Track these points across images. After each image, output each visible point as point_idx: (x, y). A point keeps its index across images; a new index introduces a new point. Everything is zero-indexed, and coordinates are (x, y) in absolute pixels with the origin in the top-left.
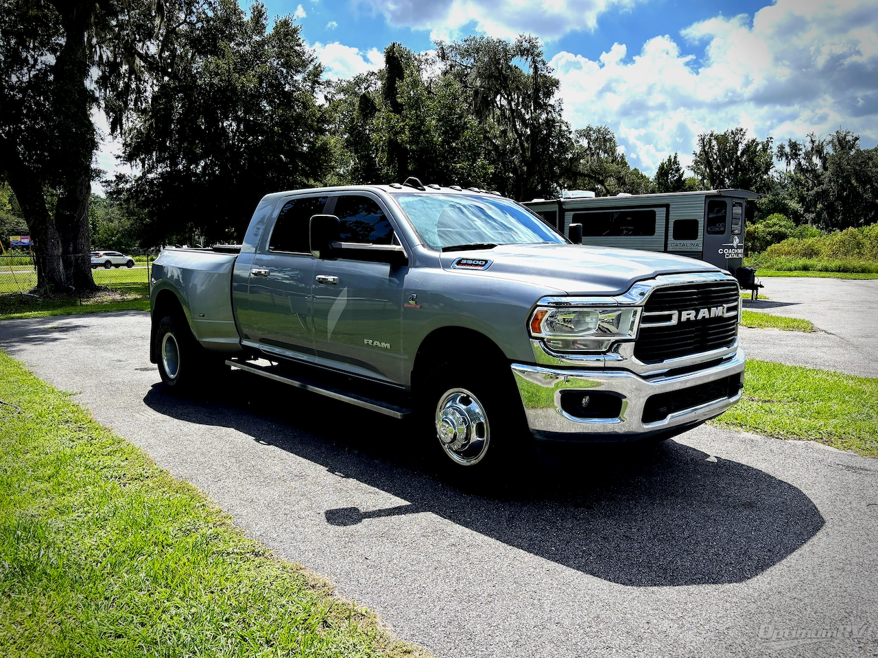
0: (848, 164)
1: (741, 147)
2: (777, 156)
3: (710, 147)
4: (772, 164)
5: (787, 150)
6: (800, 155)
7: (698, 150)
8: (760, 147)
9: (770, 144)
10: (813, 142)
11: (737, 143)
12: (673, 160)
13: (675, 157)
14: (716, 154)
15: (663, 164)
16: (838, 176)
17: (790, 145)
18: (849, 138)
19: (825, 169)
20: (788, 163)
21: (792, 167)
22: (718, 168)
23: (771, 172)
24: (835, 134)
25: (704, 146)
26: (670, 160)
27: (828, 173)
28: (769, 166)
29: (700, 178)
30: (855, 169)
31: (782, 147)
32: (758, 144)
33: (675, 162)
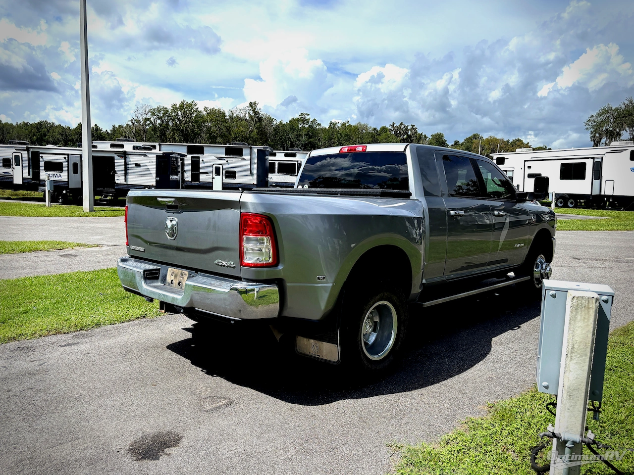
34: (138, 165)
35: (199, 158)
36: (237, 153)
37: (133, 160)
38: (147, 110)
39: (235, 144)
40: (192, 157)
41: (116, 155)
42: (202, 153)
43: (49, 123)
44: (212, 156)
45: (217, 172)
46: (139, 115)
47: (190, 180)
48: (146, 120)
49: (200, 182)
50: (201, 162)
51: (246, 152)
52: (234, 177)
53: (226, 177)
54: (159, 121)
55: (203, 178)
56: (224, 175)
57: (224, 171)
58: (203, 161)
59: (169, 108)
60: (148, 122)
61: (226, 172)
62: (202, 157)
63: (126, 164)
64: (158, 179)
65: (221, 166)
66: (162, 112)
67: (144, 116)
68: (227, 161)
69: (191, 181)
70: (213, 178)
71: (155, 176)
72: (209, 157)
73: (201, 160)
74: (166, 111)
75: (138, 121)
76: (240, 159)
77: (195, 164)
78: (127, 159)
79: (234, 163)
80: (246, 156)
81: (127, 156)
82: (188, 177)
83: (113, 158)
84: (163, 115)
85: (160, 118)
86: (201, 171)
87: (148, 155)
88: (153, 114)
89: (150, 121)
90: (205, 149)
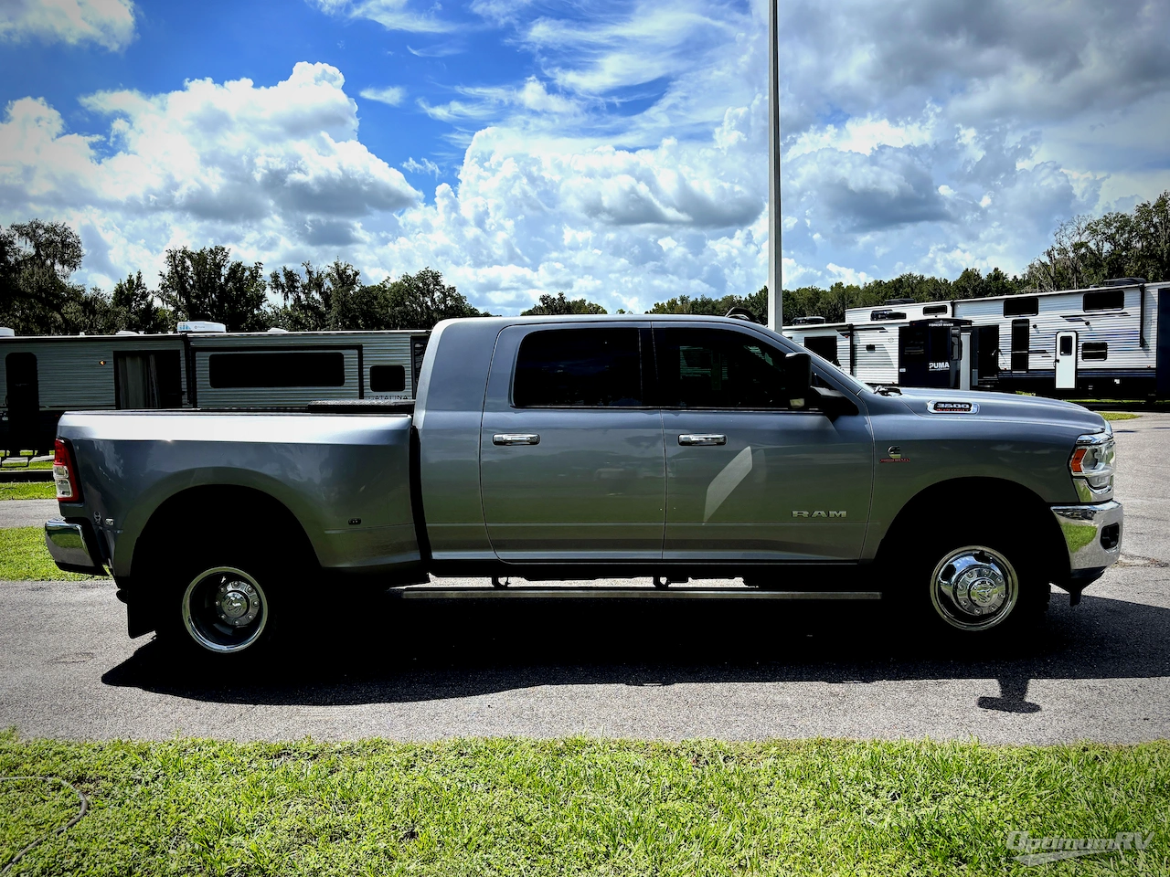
0: (354, 303)
1: (225, 271)
2: (272, 288)
3: (183, 268)
4: (263, 296)
5: (283, 280)
6: (298, 288)
7: (167, 270)
8: (247, 273)
9: (260, 271)
10: (310, 273)
11: (219, 266)
12: (136, 282)
13: (139, 278)
14: (191, 278)
15: (120, 286)
16: (345, 316)
17: (285, 275)
18: (349, 272)
19: (328, 305)
20: (286, 297)
21: (290, 302)
22: (197, 297)
23: (264, 306)
24: (334, 266)
25: (176, 266)
26: (130, 281)
27: (333, 313)
28: (260, 298)
29: (172, 309)
30: (362, 309)
31: (275, 276)
32: (244, 269)
33: (139, 285)
34: (871, 348)
35: (1027, 321)
36: (1112, 301)
37: (864, 339)
38: (1083, 225)
39: (1111, 284)
40: (1014, 322)
41: (838, 333)
42: (1035, 311)
43: (916, 278)
44: (1056, 315)
45: (1066, 346)
46: (1065, 239)
47: (1009, 368)
48: (1078, 246)
49: (1028, 370)
50: (1032, 330)
51: (1131, 298)
52: (1104, 356)
53: (1085, 356)
54: (1107, 247)
55: (1035, 362)
56: (1080, 353)
57: (1080, 345)
58: (1035, 326)
59: (1131, 212)
60: (1083, 250)
61: (1086, 346)
62: (1032, 319)
63: (853, 348)
64: (904, 370)
65: (1073, 335)
66: (1115, 225)
67: (1076, 239)
68: (1087, 324)
69: (1012, 370)
70: (1057, 361)
71: (897, 366)
72: (1051, 317)
73: (1031, 325)
74: (1124, 223)
75: (1063, 251)
76: (1117, 316)
77: (1021, 335)
78: (855, 338)
79: (1102, 324)
80: (1132, 309)
81: (855, 332)
82: (1005, 362)
83: (834, 339)
84: (1117, 231)
85: (1110, 238)
86: (1031, 348)
87: (887, 328)
88: (1094, 232)
89: (1087, 247)
90: (1041, 302)
